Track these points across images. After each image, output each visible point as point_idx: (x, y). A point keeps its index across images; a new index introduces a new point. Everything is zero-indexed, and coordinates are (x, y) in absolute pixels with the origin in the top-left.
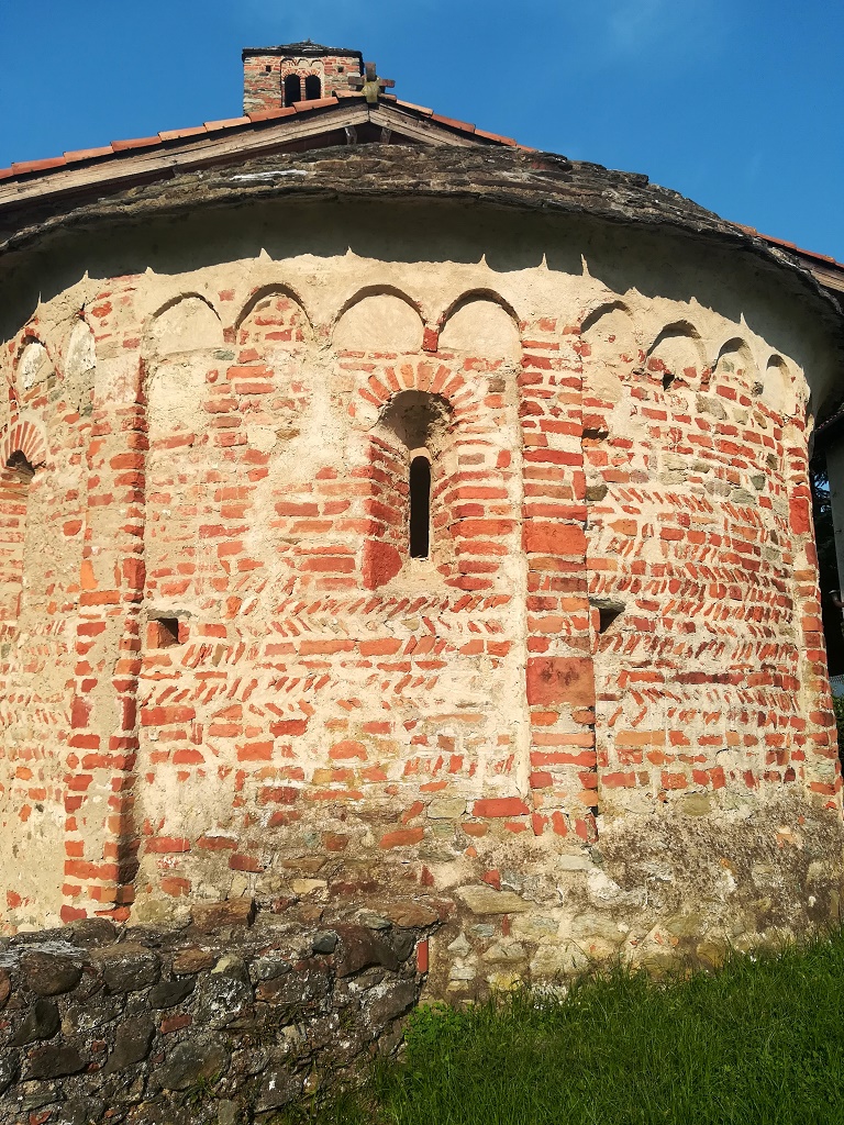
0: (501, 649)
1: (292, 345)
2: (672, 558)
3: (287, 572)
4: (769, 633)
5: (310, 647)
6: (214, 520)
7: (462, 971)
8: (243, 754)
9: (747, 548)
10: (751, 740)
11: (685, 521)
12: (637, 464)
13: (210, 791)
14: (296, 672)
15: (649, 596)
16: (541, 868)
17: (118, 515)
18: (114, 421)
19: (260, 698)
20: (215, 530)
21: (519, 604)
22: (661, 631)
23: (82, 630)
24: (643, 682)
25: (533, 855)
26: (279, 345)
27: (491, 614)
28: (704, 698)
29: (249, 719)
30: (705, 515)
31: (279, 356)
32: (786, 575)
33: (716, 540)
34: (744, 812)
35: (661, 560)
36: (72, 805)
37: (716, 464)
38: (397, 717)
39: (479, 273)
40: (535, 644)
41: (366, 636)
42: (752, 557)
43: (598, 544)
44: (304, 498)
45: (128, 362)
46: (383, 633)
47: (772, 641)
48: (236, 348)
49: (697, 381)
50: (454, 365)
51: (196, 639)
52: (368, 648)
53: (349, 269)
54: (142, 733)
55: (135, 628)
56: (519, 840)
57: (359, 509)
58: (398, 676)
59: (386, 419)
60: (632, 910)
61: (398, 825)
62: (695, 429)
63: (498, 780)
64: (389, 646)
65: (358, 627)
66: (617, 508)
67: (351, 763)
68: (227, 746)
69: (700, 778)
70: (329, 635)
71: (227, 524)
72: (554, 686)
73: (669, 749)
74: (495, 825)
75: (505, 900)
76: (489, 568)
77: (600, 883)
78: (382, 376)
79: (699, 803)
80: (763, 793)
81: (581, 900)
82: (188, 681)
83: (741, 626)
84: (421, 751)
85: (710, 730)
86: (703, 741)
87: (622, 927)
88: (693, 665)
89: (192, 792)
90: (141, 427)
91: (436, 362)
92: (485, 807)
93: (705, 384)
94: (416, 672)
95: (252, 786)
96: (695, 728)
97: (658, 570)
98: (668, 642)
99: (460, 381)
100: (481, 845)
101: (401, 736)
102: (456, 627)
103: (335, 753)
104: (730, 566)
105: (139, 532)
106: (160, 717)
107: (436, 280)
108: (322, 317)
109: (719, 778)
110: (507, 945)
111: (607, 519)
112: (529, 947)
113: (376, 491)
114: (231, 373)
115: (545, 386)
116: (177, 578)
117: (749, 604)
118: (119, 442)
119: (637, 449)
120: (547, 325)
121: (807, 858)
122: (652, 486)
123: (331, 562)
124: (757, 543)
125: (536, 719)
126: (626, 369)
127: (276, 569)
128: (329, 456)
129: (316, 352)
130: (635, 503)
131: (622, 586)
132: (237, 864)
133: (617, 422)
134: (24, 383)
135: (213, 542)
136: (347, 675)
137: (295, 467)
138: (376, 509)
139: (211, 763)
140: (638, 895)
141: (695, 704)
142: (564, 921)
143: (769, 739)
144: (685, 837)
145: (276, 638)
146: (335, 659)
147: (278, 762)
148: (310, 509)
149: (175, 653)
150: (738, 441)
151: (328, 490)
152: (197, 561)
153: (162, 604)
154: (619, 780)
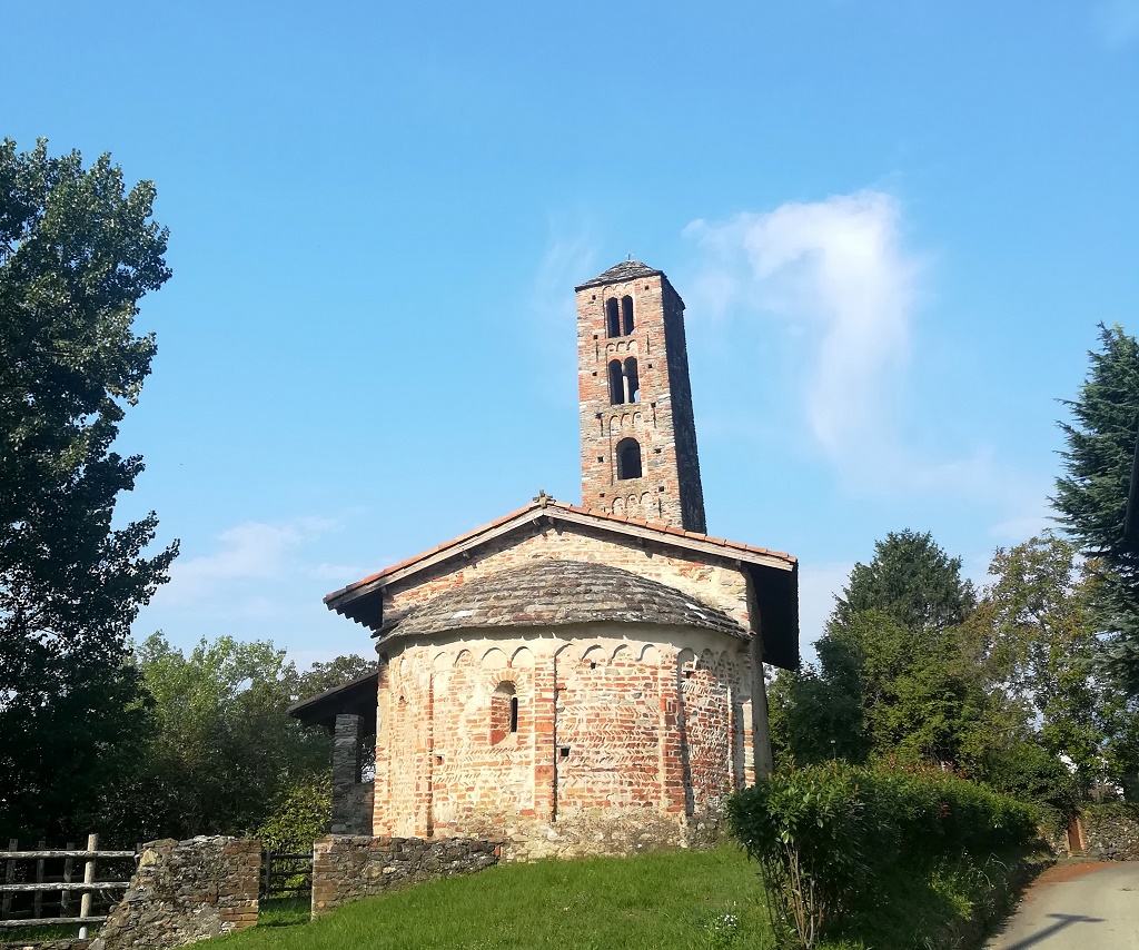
0: (528, 763)
1: (471, 668)
2: (591, 729)
3: (469, 742)
4: (638, 752)
5: (475, 765)
6: (450, 725)
7: (510, 857)
8: (459, 797)
9: (627, 722)
10: (623, 791)
11: (598, 715)
12: (578, 698)
13: (451, 808)
14: (471, 772)
15: (580, 743)
16: (534, 829)
17: (425, 725)
18: (424, 694)
19: (463, 780)
20: (450, 729)
21: (534, 748)
22: (585, 755)
23: (418, 761)
24: (578, 772)
25: (533, 825)
26: (467, 667)
27: (526, 752)
28: (602, 776)
29: (460, 787)
30: (608, 712)
31: (467, 671)
32: (653, 728)
33: (612, 721)
34: (617, 815)
35: (586, 730)
36: (416, 814)
37: (613, 692)
38: (498, 786)
39: (522, 642)
40: (538, 761)
41: (490, 761)
42: (631, 725)
43: (561, 727)
44: (472, 718)
45: (426, 676)
46: (495, 759)
47: (640, 755)
48: (456, 670)
49: (606, 663)
50: (517, 671)
51: (446, 763)
52: (491, 764)
53: (486, 643)
54: (434, 792)
55: (431, 760)
56: (531, 822)
57: (488, 721)
58: (499, 773)
59: (498, 690)
60: (561, 842)
61: (499, 817)
62: (604, 681)
63: (527, 804)
64: (496, 763)
65: (488, 758)
66: (569, 714)
67: (486, 799)
68: (454, 795)
69: (599, 804)
70: (480, 761)
71: (454, 726)
72: (542, 774)
73: (586, 794)
74: (525, 817)
75: (524, 838)
76: (526, 737)
77: (552, 834)
78: (495, 677)
79: (597, 812)
80: (628, 810)
81: (545, 838)
82: (444, 776)
83: (623, 751)
84: (505, 796)
85: (605, 787)
86: (601, 791)
87: (557, 846)
88: (598, 766)
89: (446, 809)
90: (431, 695)
91: (511, 670)
92: (522, 812)
93: (610, 663)
94: (504, 771)
95: (461, 806)
96: (600, 786)
97: (584, 734)
98: (588, 758)
99: (519, 676)
100: (520, 823)
101: (499, 791)
102: (516, 757)
103: (482, 796)
104: (617, 729)
105: (431, 729)
106: (438, 787)
107: (510, 644)
108: (478, 660)
109: (608, 804)
110: (523, 850)
111: (564, 718)
112: (529, 851)
113: (493, 714)
114: (455, 677)
115: (542, 677)
116: (442, 744)
117: (627, 743)
118: (426, 701)
119: (578, 693)
120: (543, 656)
121: (643, 832)
122: (582, 705)
123: (480, 737)
124: (634, 719)
125: (537, 785)
126: (574, 665)
127: (466, 740)
128: (481, 704)
129: (477, 670)
130: (576, 712)
131: (570, 740)
132: (457, 830)
133: (569, 685)
134: (403, 673)
135: (450, 732)
136: (485, 773)
137: (471, 707)
138: (493, 720)
139: (451, 801)
140: (563, 838)
141: (598, 779)
142: (539, 843)
143: (633, 791)
144: (587, 822)
145: (466, 762)
146: (484, 767)
147: (468, 799)
148: (475, 721)
149: (441, 767)
150: (626, 682)
151: (480, 715)
152: (446, 738)
153: (438, 752)
154: (565, 804)
